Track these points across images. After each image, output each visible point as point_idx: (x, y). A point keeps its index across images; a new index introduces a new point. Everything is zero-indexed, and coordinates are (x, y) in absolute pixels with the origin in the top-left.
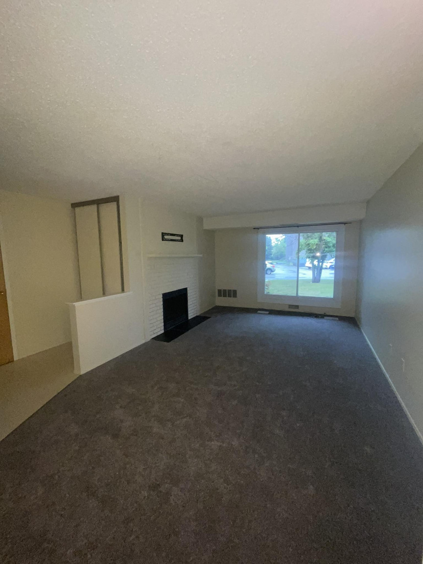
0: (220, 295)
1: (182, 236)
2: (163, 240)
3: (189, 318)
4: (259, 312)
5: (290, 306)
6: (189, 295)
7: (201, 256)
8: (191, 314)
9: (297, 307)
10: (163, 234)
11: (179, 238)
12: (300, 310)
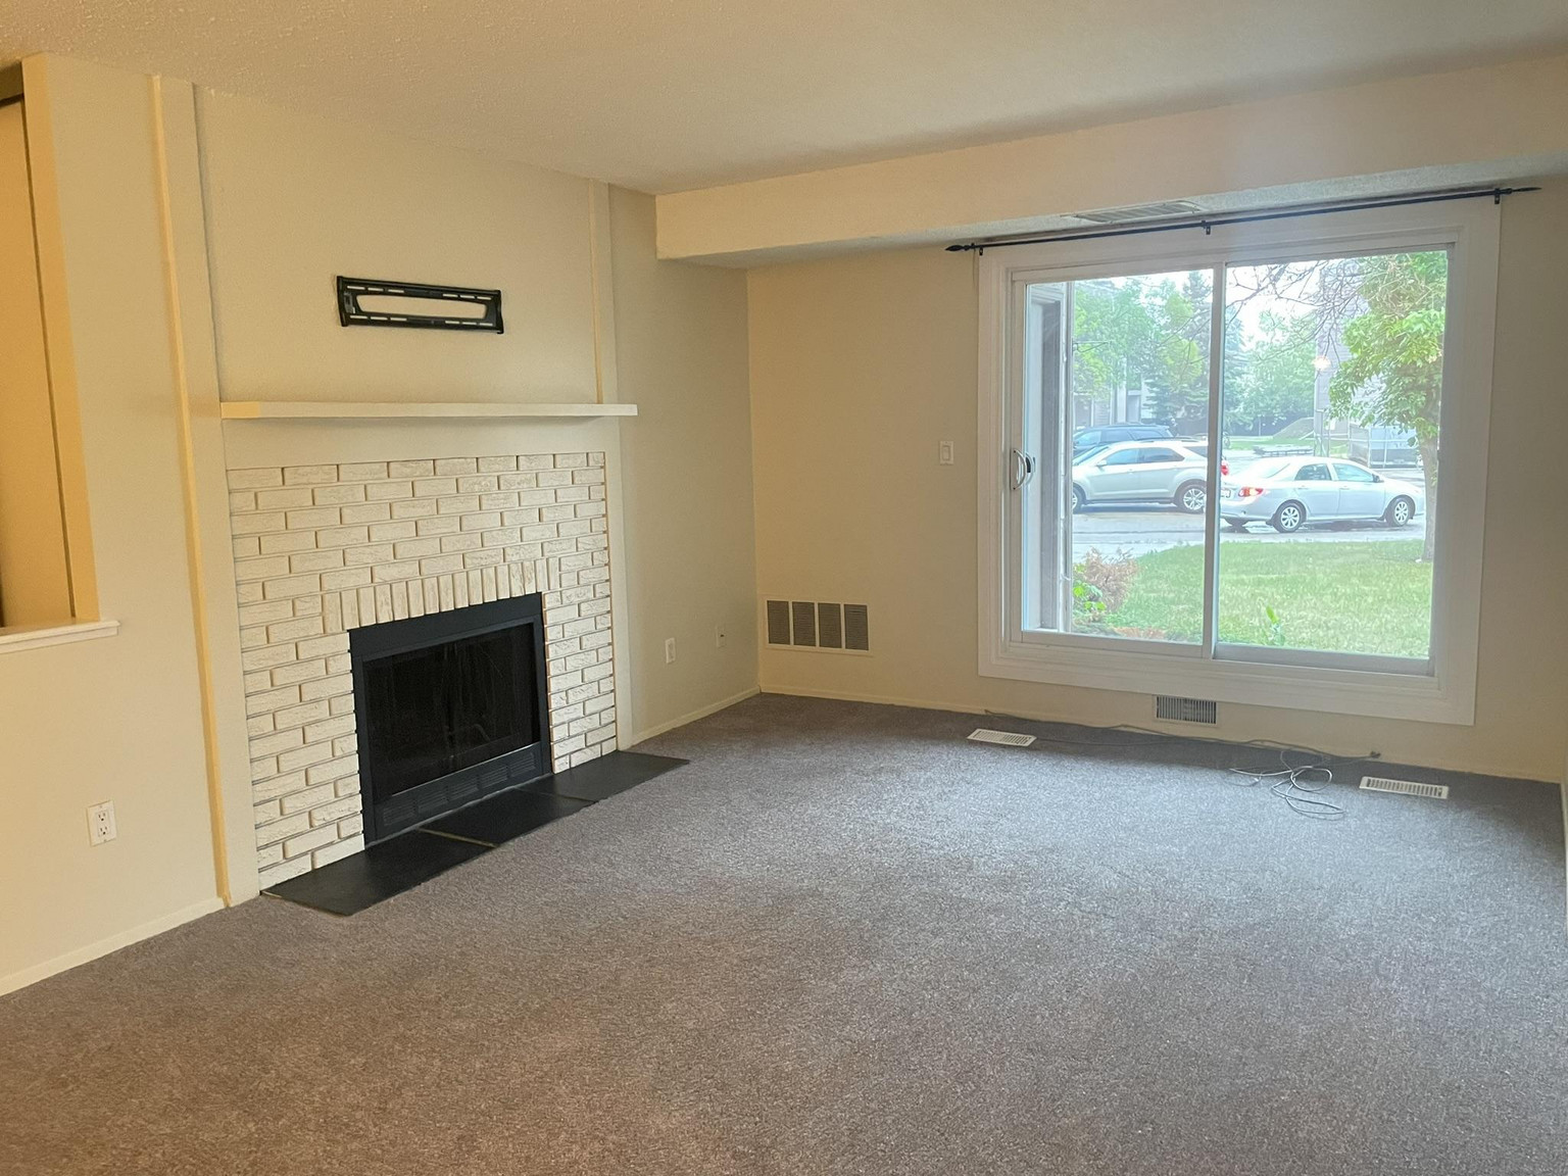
0: (778, 635)
1: (494, 301)
2: (346, 321)
3: (559, 766)
4: (980, 735)
5: (1167, 706)
6: (551, 634)
7: (631, 410)
8: (570, 747)
9: (1205, 710)
10: (348, 290)
11: (478, 311)
12: (1223, 731)
